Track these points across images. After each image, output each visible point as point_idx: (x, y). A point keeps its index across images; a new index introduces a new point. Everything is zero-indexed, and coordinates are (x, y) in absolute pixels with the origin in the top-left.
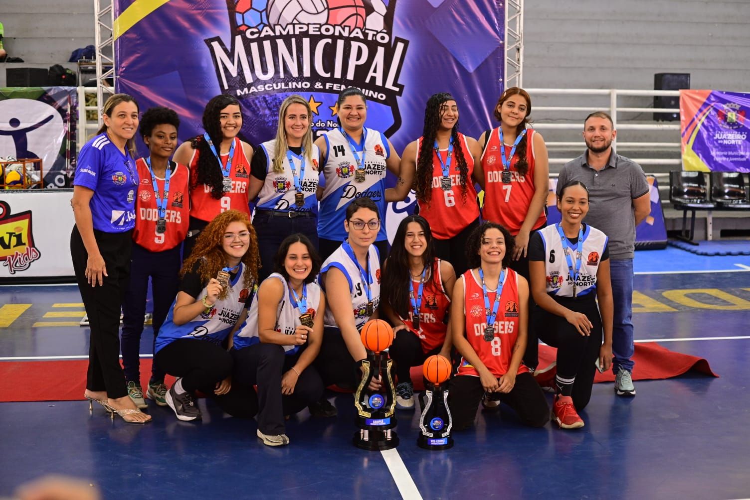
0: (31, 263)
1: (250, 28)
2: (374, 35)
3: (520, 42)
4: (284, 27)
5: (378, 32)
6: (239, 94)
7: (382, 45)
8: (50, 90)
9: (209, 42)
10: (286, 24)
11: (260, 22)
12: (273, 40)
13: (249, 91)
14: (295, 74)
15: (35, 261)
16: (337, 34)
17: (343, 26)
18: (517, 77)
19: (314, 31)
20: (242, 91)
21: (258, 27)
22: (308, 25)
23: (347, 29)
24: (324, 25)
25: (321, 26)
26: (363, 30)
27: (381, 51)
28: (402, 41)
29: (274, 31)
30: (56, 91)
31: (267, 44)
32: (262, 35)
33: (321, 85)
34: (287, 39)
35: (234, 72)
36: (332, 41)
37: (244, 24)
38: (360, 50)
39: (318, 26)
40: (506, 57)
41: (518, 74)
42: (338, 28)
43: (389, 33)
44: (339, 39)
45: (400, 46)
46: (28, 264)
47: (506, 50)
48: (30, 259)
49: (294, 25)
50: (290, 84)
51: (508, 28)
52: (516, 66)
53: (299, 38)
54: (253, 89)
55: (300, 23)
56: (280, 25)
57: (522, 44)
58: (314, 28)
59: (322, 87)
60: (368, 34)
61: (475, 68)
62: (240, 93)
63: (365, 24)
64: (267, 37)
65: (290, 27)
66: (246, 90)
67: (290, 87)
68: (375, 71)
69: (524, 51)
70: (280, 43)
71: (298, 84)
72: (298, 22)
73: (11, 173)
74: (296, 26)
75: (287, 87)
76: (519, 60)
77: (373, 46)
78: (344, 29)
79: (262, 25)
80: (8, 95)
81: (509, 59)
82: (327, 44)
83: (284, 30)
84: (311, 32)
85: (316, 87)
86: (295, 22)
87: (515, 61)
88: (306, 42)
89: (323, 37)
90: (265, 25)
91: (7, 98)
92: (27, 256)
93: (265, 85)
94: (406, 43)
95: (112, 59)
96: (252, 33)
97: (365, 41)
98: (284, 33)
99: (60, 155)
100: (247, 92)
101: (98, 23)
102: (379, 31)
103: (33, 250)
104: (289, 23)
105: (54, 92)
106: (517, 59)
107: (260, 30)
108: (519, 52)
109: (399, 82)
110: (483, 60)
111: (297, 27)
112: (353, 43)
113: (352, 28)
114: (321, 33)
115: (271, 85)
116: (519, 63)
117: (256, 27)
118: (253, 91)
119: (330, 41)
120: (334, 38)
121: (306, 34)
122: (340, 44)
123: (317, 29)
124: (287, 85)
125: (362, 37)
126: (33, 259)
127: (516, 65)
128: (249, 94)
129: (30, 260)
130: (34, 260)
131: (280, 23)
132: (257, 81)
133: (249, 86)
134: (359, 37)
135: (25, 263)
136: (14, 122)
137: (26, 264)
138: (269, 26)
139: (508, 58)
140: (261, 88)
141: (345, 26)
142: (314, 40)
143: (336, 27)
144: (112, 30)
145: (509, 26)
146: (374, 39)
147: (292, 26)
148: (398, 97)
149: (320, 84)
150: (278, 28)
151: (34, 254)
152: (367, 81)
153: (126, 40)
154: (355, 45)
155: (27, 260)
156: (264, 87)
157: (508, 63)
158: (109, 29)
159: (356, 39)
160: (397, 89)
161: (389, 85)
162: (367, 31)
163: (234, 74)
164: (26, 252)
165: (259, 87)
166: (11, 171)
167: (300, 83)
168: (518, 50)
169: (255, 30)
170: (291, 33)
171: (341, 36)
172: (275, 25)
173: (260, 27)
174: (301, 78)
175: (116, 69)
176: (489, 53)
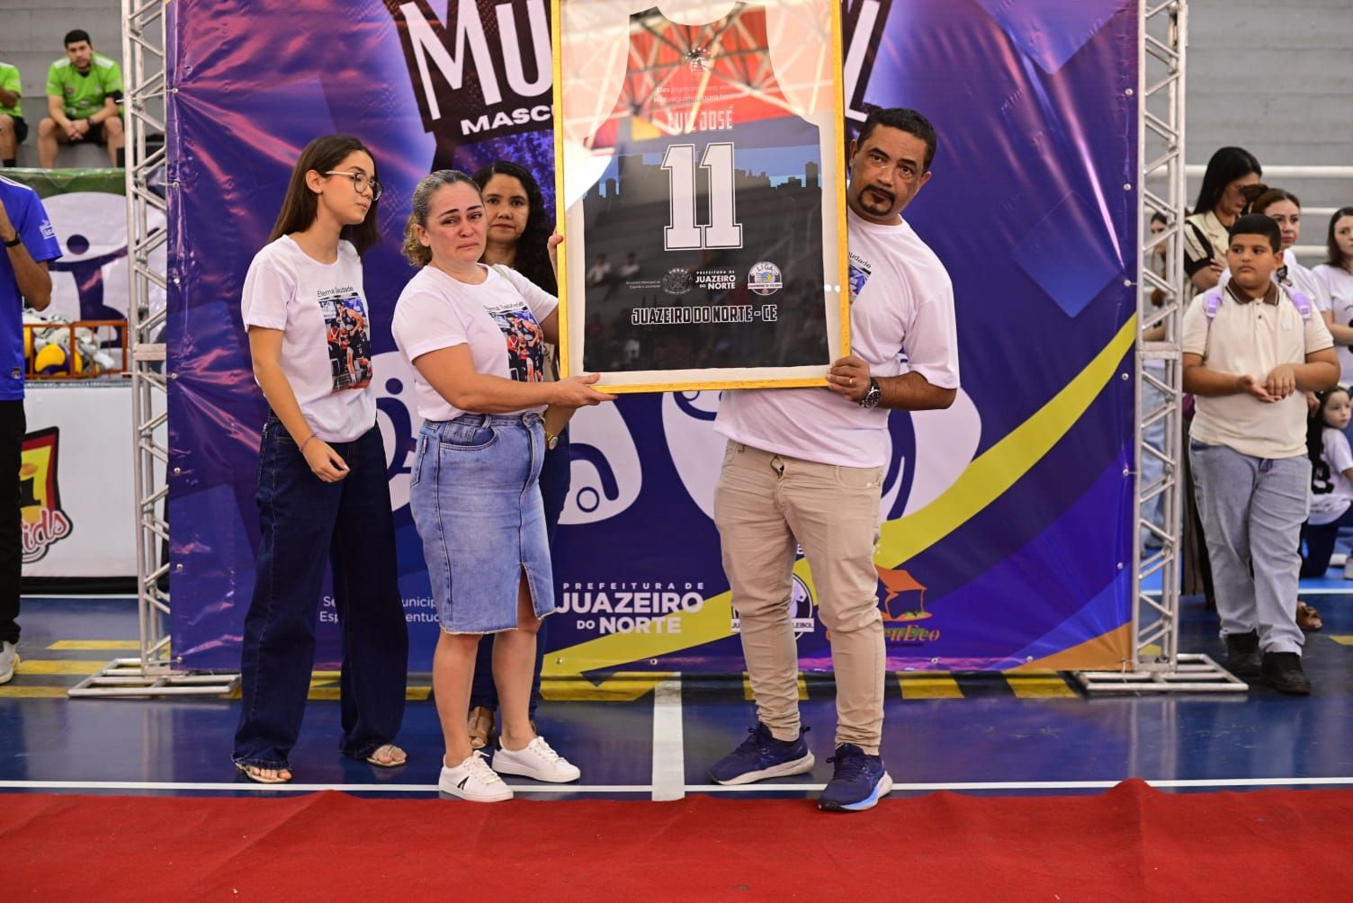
0: (51, 547)
6: (466, 132)
9: (394, 3)
13: (491, 123)
15: (60, 542)
18: (1173, 85)
20: (475, 123)
31: (536, 8)
40: (1143, 35)
41: (1174, 76)
46: (43, 548)
47: (1143, 15)
48: (49, 536)
52: (1168, 60)
54: (501, 119)
57: (1183, 2)
61: (1061, 65)
62: (470, 130)
66: (484, 120)
69: (1189, 17)
76: (1176, 43)
81: (1151, 39)
87: (1166, 44)
92: (41, 529)
93: (530, 109)
95: (161, 50)
100: (487, 127)
103: (57, 517)
106: (1171, 42)
108: (1176, 24)
109: (867, 99)
110: (1083, 42)
115: (545, 108)
116: (1176, 51)
118: (502, 123)
126: (55, 537)
127: (1171, 56)
128: (491, 130)
129: (47, 538)
130: (57, 539)
132: (511, 101)
133: (492, 111)
135: (37, 546)
137: (38, 549)
139: (1147, 36)
140: (521, 116)
151: (57, 524)
155: (41, 538)
156: (529, 114)
157: (1147, 50)
160: (862, 117)
163: (455, 81)
164: (41, 522)
165: (516, 114)
168: (1175, 17)
175: (170, 73)
176: (1098, 24)
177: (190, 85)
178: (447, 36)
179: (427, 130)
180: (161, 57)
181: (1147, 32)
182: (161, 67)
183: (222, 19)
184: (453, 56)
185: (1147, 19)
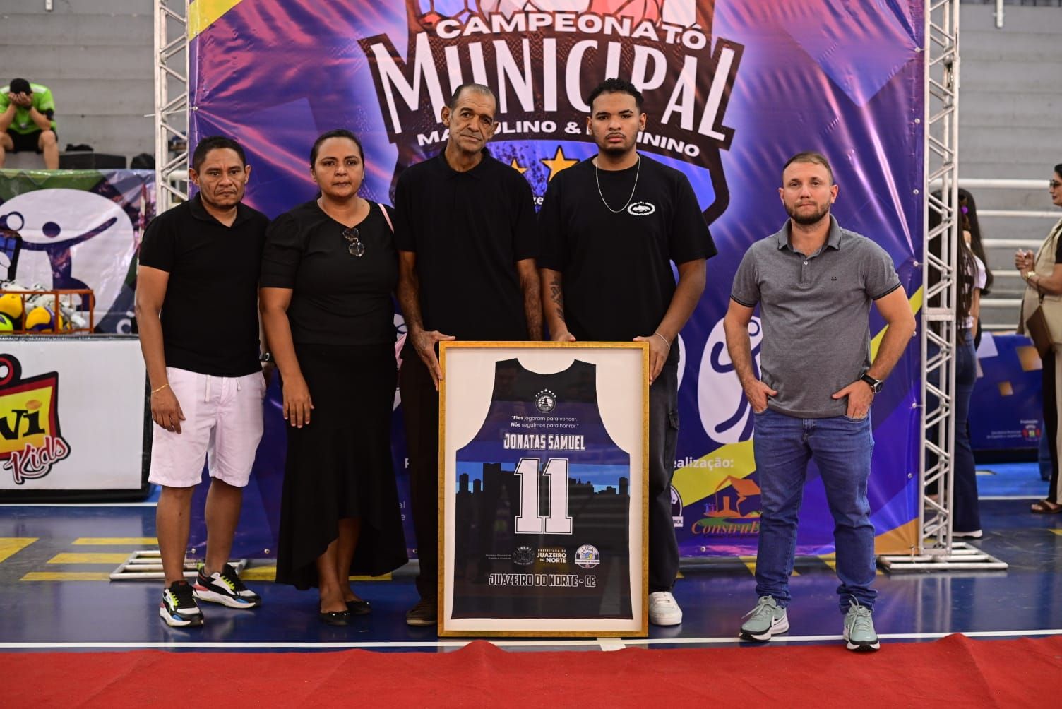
0: (54, 466)
1: (443, 18)
2: (677, 34)
3: (954, 50)
4: (508, 18)
5: (685, 29)
6: (421, 143)
7: (692, 53)
8: (112, 175)
9: (366, 44)
10: (511, 14)
11: (463, 7)
12: (487, 42)
13: (440, 138)
14: (528, 106)
15: (60, 462)
16: (608, 31)
17: (619, 16)
18: (948, 118)
19: (565, 26)
21: (460, 18)
22: (553, 14)
23: (627, 22)
24: (583, 14)
25: (578, 15)
26: (658, 25)
27: (691, 63)
28: (731, 45)
29: (489, 24)
30: (123, 177)
31: (476, 50)
32: (467, 33)
33: (576, 128)
34: (514, 40)
35: (413, 103)
36: (599, 45)
37: (432, 12)
38: (651, 63)
39: (573, 16)
40: (927, 78)
41: (949, 111)
42: (610, 21)
43: (707, 32)
44: (613, 41)
45: (727, 56)
46: (47, 467)
47: (928, 64)
48: (52, 457)
49: (527, 13)
50: (519, 124)
51: (930, 23)
52: (943, 98)
53: (537, 39)
55: (540, 11)
56: (502, 14)
57: (957, 54)
58: (565, 19)
59: (578, 131)
60: (666, 31)
61: (868, 100)
62: (424, 142)
63: (660, 13)
64: (477, 36)
65: (520, 19)
66: (435, 135)
67: (519, 130)
68: (679, 102)
69: (961, 66)
70: (501, 47)
71: (534, 126)
72: (534, 9)
73: (36, 310)
74: (531, 15)
75: (513, 131)
76: (950, 84)
77: (675, 55)
78: (621, 24)
79: (467, 14)
80: (41, 183)
81: (933, 81)
82: (589, 50)
83: (509, 22)
84: (559, 27)
85: (567, 130)
86: (529, 8)
87: (944, 86)
88: (550, 46)
89: (581, 36)
90: (472, 14)
91: (40, 188)
92: (45, 452)
94: (738, 50)
95: (185, 77)
96: (449, 29)
97: (661, 45)
98: (509, 29)
99: (126, 286)
101: (161, 8)
102: (687, 26)
103: (58, 442)
104: (517, 10)
105: (119, 177)
106: (947, 83)
107: (464, 22)
108: (951, 70)
109: (724, 123)
110: (884, 83)
111: (532, 17)
112: (638, 48)
113: (636, 21)
114: (578, 28)
116: (951, 91)
117: (455, 18)
119: (594, 44)
120: (603, 39)
121: (549, 31)
122: (614, 50)
123: (571, 23)
124: (512, 126)
125: (654, 37)
126: (57, 458)
127: (946, 94)
129: (51, 459)
130: (58, 460)
131: (500, 11)
134: (649, 39)
135: (42, 465)
136: (51, 228)
137: (43, 467)
138: (481, 15)
139: (930, 80)
141: (623, 17)
142: (565, 43)
143: (607, 19)
144: (185, 20)
145: (932, 19)
146: (678, 41)
147: (523, 15)
148: (722, 152)
149: (576, 125)
150: (497, 21)
151: (58, 448)
152: (665, 120)
153: (212, 39)
154: (641, 53)
155: (45, 459)
157: (930, 91)
158: (181, 19)
159: (645, 41)
160: (721, 137)
161: (706, 128)
162: (664, 27)
163: (413, 104)
164: (45, 446)
166: (35, 307)
167: (537, 123)
168: (949, 66)
169: (454, 23)
170: (522, 28)
171: (615, 37)
172: (490, 14)
173: (464, 18)
174: (539, 114)
175: (192, 94)
176: (894, 70)
177: (206, 104)
178: (407, 70)
179: (391, 141)
180: (185, 83)
181: (931, 76)
182: (185, 90)
183: (234, 54)
184: (412, 86)
185: (930, 66)
